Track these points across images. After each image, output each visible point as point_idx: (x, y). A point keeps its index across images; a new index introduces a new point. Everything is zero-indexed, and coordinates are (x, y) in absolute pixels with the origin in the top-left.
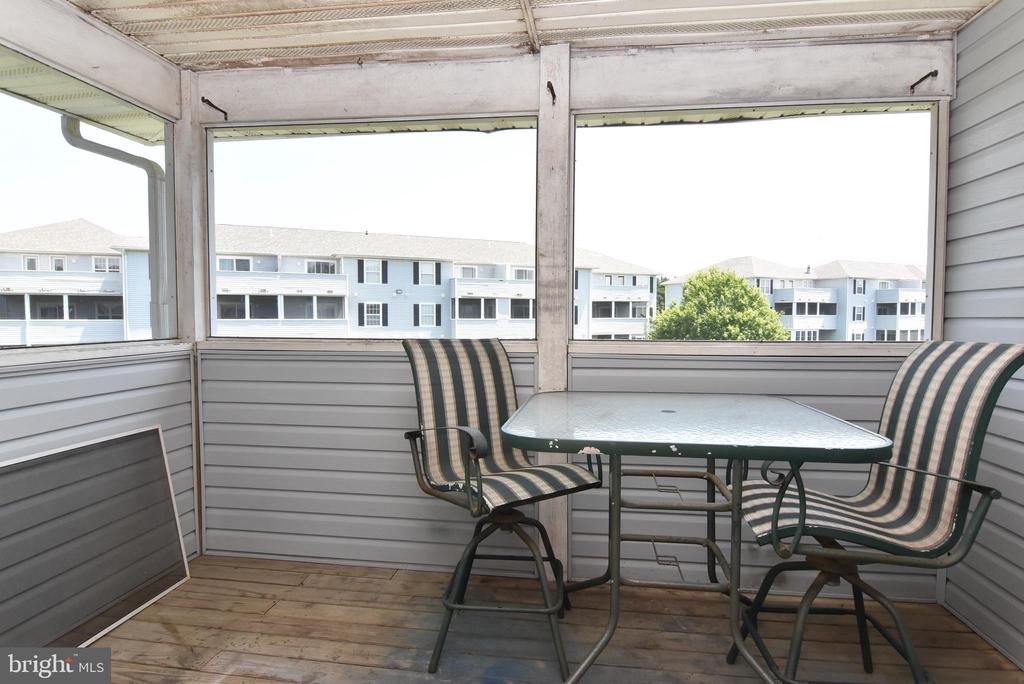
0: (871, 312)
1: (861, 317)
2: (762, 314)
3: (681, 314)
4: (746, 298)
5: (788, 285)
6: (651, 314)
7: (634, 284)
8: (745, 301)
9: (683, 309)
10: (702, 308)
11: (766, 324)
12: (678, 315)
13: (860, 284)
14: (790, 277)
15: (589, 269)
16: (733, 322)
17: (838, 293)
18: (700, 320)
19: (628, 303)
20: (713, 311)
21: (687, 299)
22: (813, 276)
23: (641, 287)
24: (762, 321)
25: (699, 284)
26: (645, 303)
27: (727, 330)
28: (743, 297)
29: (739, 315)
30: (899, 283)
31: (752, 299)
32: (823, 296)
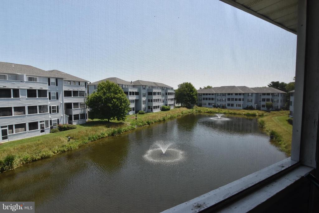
0: (147, 95)
1: (145, 96)
2: (123, 96)
3: (97, 95)
4: (118, 90)
5: (126, 87)
6: (86, 95)
7: (79, 85)
8: (118, 91)
9: (98, 94)
10: (104, 94)
11: (124, 98)
12: (96, 96)
13: (144, 87)
14: (127, 84)
15: (62, 79)
16: (114, 98)
17: (139, 89)
18: (104, 97)
19: (78, 91)
20: (108, 95)
21: (99, 91)
22: (133, 84)
23: (82, 86)
24: (123, 97)
25: (103, 86)
26: (84, 91)
27: (113, 101)
28: (117, 90)
29: (116, 96)
30: (153, 87)
31: (120, 91)
32: (135, 90)
